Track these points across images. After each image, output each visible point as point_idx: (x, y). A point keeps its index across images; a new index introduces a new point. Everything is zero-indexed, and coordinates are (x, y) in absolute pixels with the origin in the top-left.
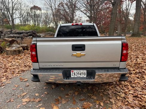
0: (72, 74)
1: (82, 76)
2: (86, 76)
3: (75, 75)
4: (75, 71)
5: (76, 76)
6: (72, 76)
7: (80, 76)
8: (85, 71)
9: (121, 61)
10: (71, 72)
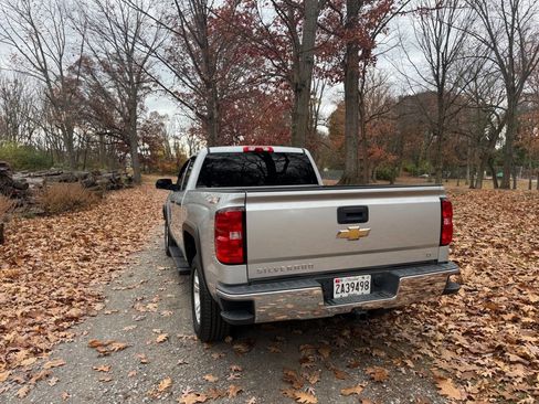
0: (335, 288)
1: (359, 293)
2: (368, 291)
3: (343, 291)
4: (345, 280)
5: (345, 295)
6: (335, 296)
7: (355, 291)
8: (368, 278)
9: (441, 245)
10: (335, 284)
